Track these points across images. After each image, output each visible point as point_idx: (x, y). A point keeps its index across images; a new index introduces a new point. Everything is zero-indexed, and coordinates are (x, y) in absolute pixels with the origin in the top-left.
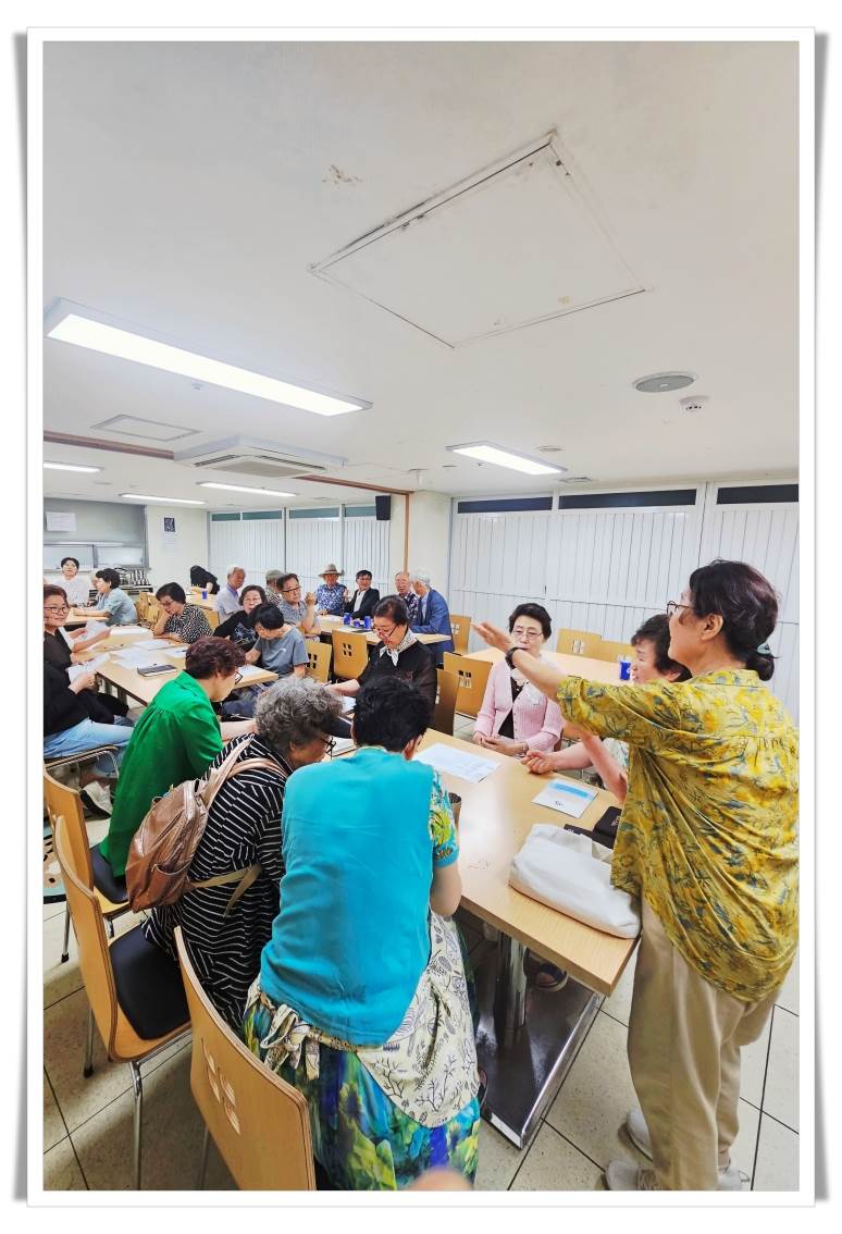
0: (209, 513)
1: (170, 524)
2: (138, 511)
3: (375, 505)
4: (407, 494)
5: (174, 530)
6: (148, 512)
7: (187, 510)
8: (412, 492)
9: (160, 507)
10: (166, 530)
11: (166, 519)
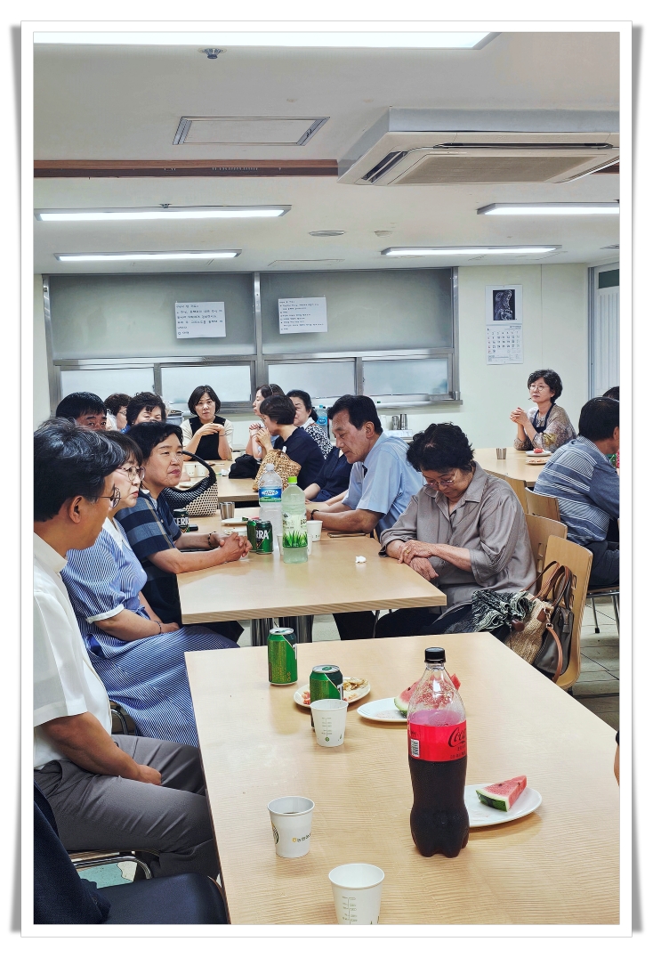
0: (591, 270)
1: (504, 304)
2: (442, 279)
5: (514, 319)
6: (462, 285)
7: (541, 269)
9: (482, 267)
10: (497, 317)
11: (495, 293)
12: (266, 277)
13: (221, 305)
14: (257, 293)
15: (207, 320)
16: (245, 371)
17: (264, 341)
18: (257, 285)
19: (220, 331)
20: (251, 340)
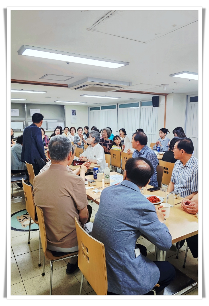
0: (89, 107)
1: (74, 112)
2: (62, 107)
3: (152, 101)
4: (166, 95)
5: (75, 115)
6: (66, 107)
7: (80, 106)
8: (168, 94)
9: (70, 105)
10: (73, 115)
11: (72, 110)
12: (27, 104)
13: (18, 110)
14: (26, 107)
15: (15, 112)
16: (22, 123)
17: (27, 117)
18: (26, 106)
19: (18, 114)
20: (24, 116)
